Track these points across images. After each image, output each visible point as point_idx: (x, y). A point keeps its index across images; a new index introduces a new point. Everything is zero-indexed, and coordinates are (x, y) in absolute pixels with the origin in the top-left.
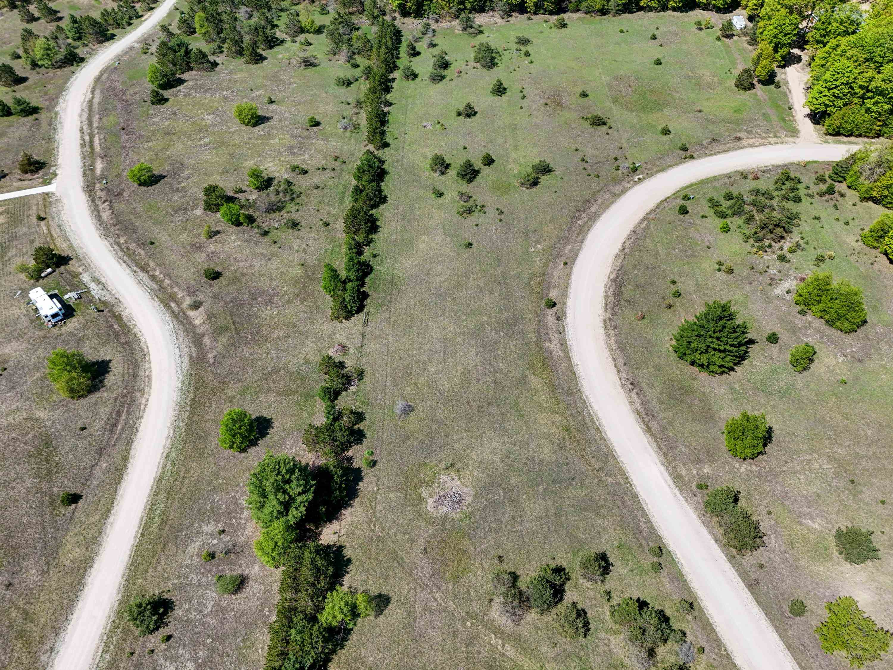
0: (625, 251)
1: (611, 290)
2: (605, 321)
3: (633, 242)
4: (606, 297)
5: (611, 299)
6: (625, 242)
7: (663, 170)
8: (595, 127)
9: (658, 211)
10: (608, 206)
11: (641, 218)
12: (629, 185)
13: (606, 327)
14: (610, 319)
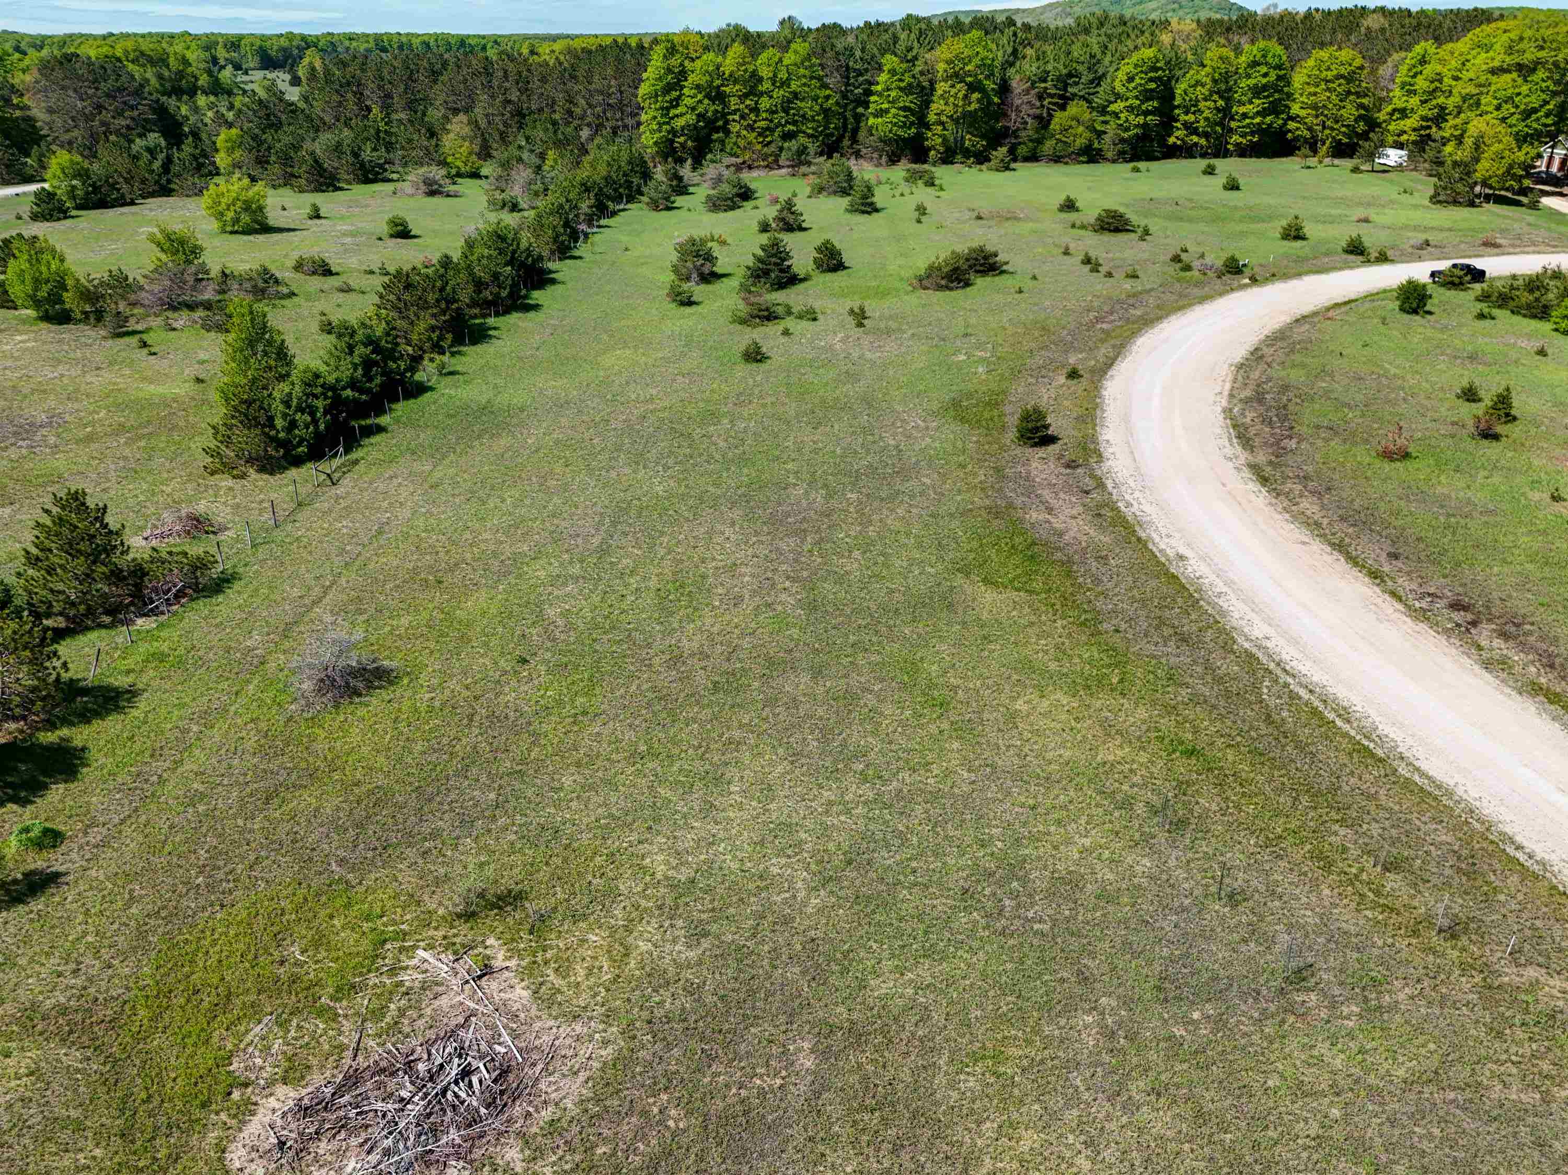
0: (1266, 359)
1: (1251, 415)
4: (1239, 428)
5: (1260, 430)
6: (1257, 349)
7: (1316, 272)
8: (1108, 234)
10: (1180, 309)
12: (1228, 288)
14: (1273, 464)
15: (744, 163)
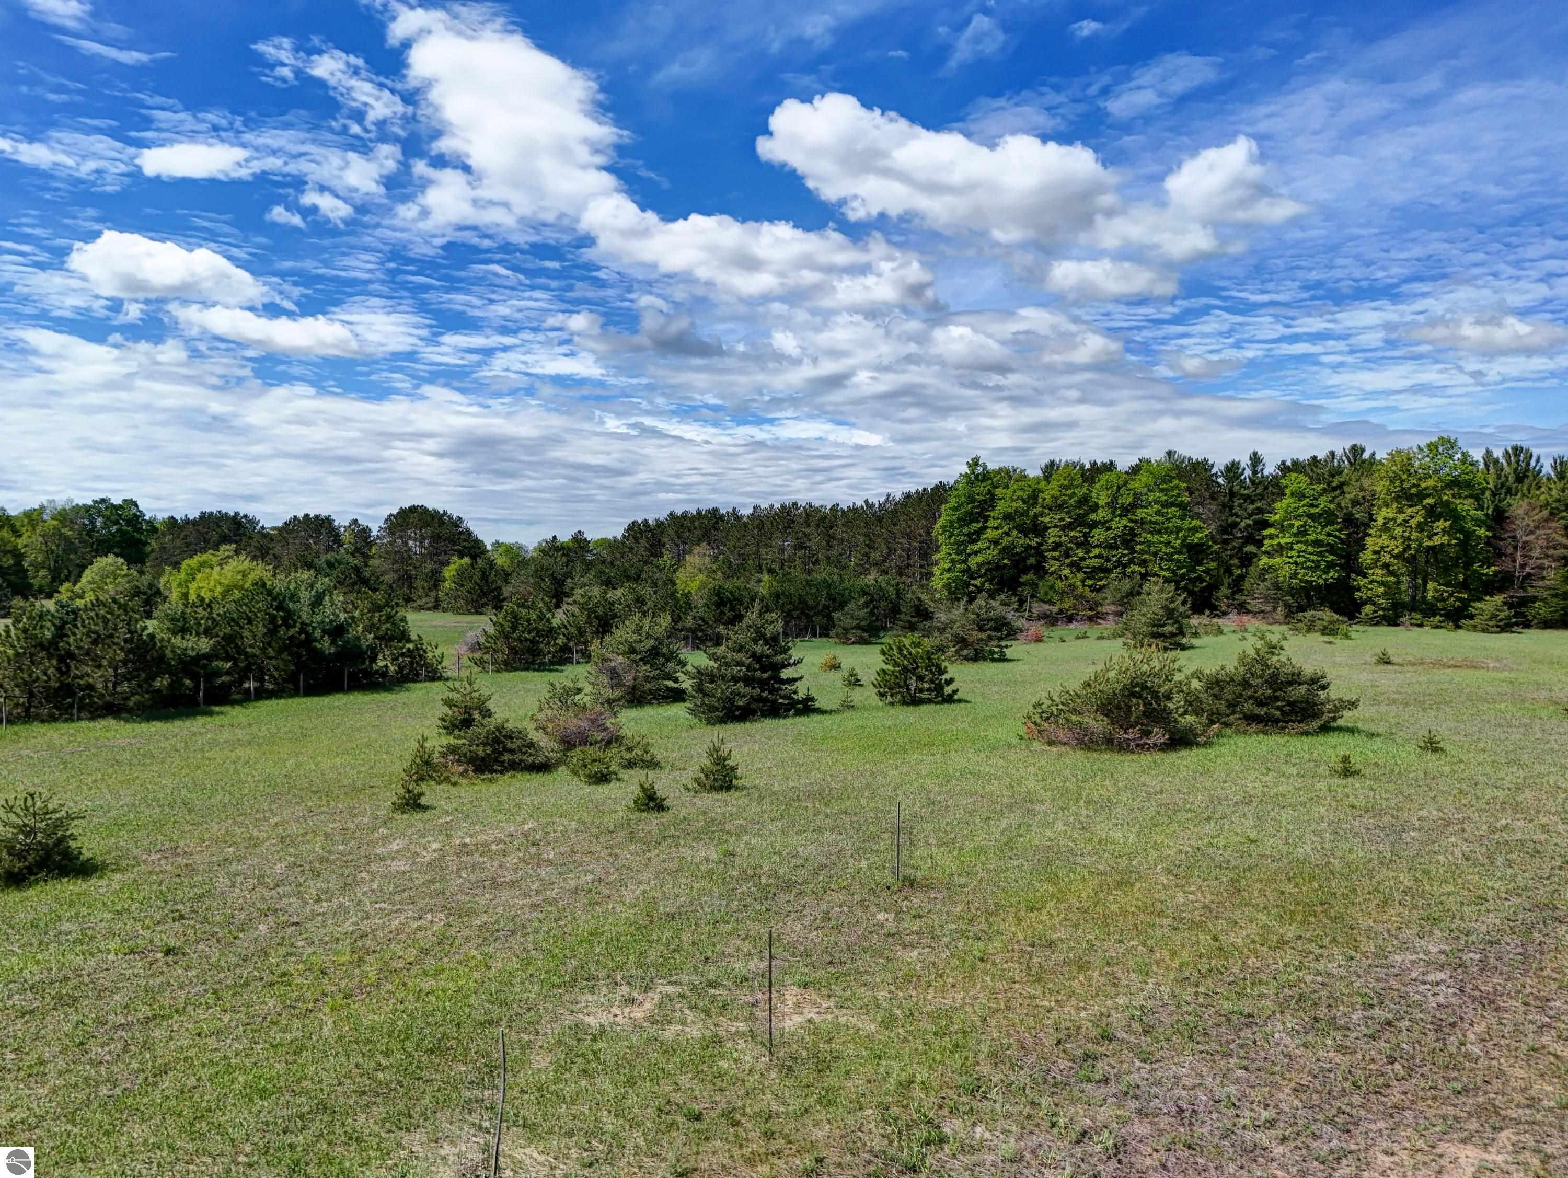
15: (1061, 611)
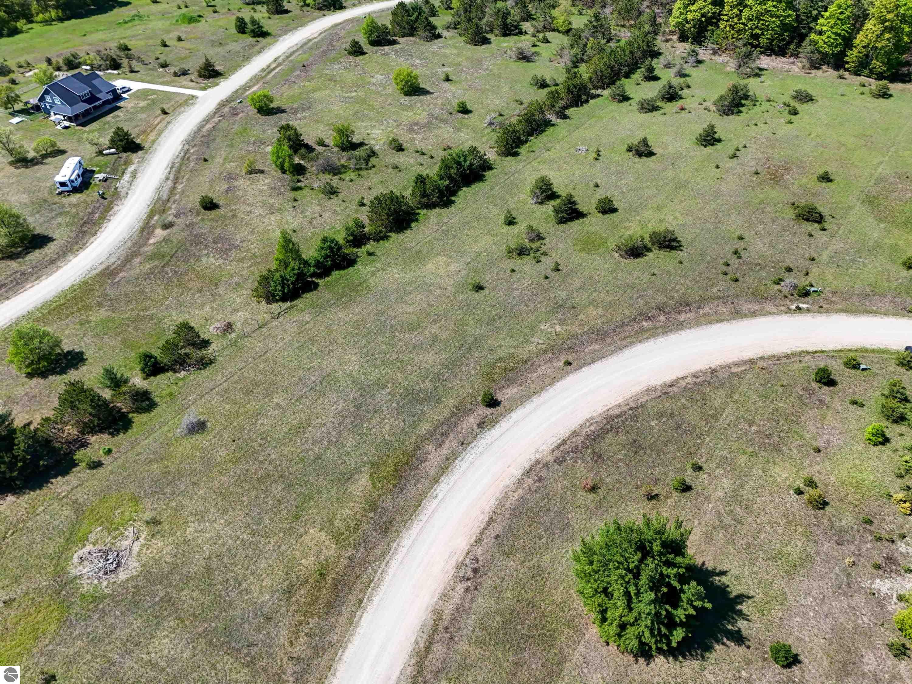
0: (670, 389)
1: (592, 428)
2: (537, 462)
3: (695, 383)
4: (575, 433)
5: (578, 440)
6: (683, 378)
7: (853, 311)
8: (801, 221)
9: (784, 360)
10: (710, 322)
11: (746, 358)
12: (774, 310)
13: (528, 472)
14: (546, 465)
